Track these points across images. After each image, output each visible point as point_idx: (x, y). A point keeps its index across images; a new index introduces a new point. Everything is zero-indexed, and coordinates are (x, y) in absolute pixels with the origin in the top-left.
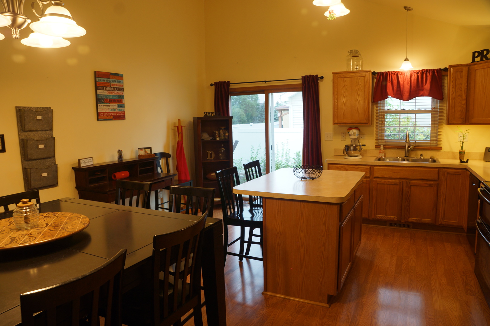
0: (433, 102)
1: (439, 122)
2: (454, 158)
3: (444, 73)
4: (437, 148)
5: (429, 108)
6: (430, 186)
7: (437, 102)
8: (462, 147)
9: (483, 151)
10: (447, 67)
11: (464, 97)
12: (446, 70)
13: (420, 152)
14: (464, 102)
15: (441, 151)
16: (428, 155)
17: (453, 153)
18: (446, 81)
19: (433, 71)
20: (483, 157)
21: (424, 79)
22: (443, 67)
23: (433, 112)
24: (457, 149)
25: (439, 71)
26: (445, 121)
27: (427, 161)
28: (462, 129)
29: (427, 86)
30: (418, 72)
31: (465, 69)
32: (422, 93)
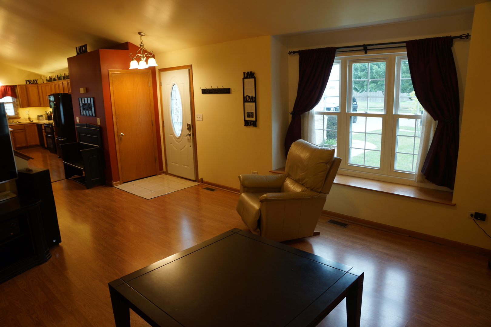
0: (12, 99)
1: (17, 107)
2: (27, 121)
3: (15, 87)
4: (19, 118)
5: (11, 101)
6: (22, 131)
7: (14, 99)
8: (29, 116)
9: (37, 117)
10: (16, 84)
11: (26, 97)
12: (16, 86)
13: (11, 120)
14: (27, 99)
15: (21, 119)
16: (15, 121)
17: (25, 119)
18: (16, 90)
19: (11, 86)
20: (37, 119)
21: (8, 89)
22: (14, 85)
23: (14, 103)
24: (27, 117)
25: (13, 86)
26: (19, 106)
27: (16, 123)
28: (27, 109)
29: (10, 92)
30: (4, 86)
31: (24, 87)
32: (7, 95)
